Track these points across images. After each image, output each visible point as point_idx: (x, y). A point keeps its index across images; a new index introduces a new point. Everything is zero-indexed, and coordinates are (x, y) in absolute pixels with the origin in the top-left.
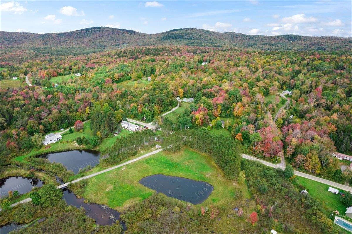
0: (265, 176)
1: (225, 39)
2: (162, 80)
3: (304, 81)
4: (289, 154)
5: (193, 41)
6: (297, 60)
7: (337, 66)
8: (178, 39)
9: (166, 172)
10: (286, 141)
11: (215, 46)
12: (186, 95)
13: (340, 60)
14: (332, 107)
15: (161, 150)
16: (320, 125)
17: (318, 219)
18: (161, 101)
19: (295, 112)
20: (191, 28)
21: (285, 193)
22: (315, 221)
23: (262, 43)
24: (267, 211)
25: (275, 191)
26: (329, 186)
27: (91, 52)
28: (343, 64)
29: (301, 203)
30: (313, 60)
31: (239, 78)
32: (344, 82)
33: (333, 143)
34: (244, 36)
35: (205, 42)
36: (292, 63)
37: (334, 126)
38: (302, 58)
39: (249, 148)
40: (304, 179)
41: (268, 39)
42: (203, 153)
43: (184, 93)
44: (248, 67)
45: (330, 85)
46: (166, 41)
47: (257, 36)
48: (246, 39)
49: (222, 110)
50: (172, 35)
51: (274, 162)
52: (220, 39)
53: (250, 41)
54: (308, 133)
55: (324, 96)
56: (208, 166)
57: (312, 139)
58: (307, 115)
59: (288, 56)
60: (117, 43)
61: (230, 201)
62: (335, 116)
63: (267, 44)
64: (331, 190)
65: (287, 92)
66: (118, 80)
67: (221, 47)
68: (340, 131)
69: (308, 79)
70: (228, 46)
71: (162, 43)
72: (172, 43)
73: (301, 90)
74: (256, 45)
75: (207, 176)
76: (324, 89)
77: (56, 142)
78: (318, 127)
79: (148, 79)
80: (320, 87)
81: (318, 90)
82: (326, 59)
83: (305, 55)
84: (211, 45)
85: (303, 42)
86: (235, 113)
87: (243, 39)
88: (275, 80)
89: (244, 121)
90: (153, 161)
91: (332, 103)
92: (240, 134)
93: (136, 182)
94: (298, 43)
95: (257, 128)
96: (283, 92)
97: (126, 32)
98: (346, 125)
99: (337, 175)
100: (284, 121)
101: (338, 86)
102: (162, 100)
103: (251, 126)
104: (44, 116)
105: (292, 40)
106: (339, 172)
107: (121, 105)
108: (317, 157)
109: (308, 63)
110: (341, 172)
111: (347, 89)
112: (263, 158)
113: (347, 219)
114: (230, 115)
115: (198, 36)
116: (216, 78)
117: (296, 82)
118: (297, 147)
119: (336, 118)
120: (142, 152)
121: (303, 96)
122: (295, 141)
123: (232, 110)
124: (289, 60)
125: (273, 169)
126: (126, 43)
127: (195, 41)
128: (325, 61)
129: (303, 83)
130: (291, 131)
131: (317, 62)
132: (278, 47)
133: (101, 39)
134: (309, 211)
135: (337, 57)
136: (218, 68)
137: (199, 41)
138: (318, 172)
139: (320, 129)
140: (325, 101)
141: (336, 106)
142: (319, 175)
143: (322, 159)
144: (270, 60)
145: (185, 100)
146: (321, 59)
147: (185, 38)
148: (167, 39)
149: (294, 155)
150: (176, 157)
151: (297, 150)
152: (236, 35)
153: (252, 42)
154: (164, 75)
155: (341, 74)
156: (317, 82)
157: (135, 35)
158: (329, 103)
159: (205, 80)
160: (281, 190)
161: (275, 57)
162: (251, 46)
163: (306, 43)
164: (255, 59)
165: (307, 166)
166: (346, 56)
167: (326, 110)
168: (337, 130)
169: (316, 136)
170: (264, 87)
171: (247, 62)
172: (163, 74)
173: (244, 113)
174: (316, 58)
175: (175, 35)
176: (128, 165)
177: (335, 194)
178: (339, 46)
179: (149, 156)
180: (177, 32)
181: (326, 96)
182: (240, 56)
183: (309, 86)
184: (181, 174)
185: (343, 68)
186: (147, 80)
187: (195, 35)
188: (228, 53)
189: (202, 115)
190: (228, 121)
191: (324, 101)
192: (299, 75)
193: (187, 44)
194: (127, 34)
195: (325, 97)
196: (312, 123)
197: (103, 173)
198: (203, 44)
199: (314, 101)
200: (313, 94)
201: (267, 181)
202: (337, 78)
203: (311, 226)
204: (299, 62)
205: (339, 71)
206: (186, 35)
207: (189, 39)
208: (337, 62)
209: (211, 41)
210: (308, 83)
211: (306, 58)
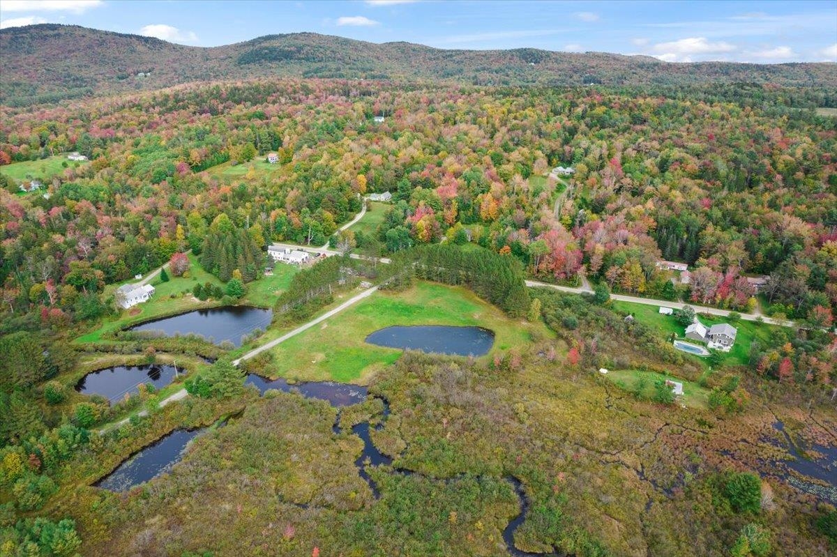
0: (567, 304)
1: (389, 58)
2: (312, 158)
3: (589, 148)
4: (595, 270)
5: (319, 65)
6: (564, 107)
7: (633, 118)
8: (281, 60)
9: (403, 321)
10: (585, 249)
11: (373, 77)
12: (374, 186)
13: (636, 106)
14: (642, 191)
15: (375, 288)
16: (633, 220)
17: (656, 346)
18: (333, 202)
19: (584, 204)
20: (305, 33)
21: (604, 322)
22: (652, 349)
23: (473, 68)
24: (587, 348)
25: (588, 323)
26: (659, 307)
27: (63, 98)
28: (643, 114)
29: (628, 332)
30: (592, 106)
31: (469, 148)
32: (652, 147)
33: (656, 244)
34: (432, 51)
35: (348, 66)
36: (556, 113)
37: (652, 220)
38: (571, 102)
39: (528, 268)
40: (624, 302)
41: (484, 59)
42: (452, 285)
43: (368, 185)
44: (475, 124)
45: (631, 152)
46: (251, 65)
47: (459, 51)
48: (438, 59)
49: (458, 210)
50: (266, 51)
51: (572, 286)
52: (378, 58)
53: (448, 63)
54: (617, 233)
55: (626, 173)
56: (471, 304)
57: (625, 242)
58: (609, 206)
59: (545, 99)
60: (119, 70)
61: (528, 346)
62: (650, 204)
63: (484, 69)
64: (662, 311)
65: (560, 169)
66: (200, 165)
67: (387, 78)
68: (661, 227)
69: (593, 143)
70: (402, 76)
71: (243, 71)
72: (268, 70)
73: (588, 165)
74: (461, 71)
75: (476, 317)
76: (624, 160)
77: (148, 301)
78: (631, 223)
79: (270, 159)
80: (618, 157)
81: (614, 163)
82: (613, 104)
83: (576, 97)
84: (364, 75)
85: (556, 65)
86: (483, 215)
87: (430, 59)
88: (537, 147)
89: (507, 226)
90: (370, 308)
91: (641, 185)
92: (506, 247)
93: (360, 342)
94: (546, 67)
95: (534, 235)
96: (553, 170)
97: (137, 42)
98: (669, 217)
99: (668, 290)
100: (573, 220)
101: (643, 154)
102: (335, 200)
103: (522, 231)
104: (86, 253)
105: (534, 61)
106: (669, 285)
107: (248, 216)
108: (638, 266)
109: (585, 112)
110: (672, 285)
111: (659, 159)
112: (555, 281)
113: (688, 341)
114: (474, 219)
115: (328, 52)
116: (424, 149)
117: (573, 149)
118: (606, 258)
119: (653, 208)
120: (340, 297)
121: (594, 174)
122: (600, 249)
123: (477, 208)
124: (549, 106)
125: (576, 294)
126: (146, 72)
127: (323, 64)
128: (612, 107)
129: (587, 151)
130: (590, 234)
131: (599, 110)
132: (508, 76)
133: (68, 60)
134: (643, 339)
135: (630, 99)
136: (418, 129)
137: (333, 65)
138: (641, 289)
139: (634, 226)
140: (630, 182)
141: (649, 189)
142: (642, 295)
143: (646, 268)
144: (513, 108)
145: (374, 197)
146: (604, 104)
147: (299, 59)
148: (254, 61)
149: (602, 270)
150: (409, 297)
151: (607, 261)
152: (414, 50)
153: (451, 66)
154: (310, 147)
155: (644, 133)
156: (609, 149)
157: (165, 51)
158: (637, 183)
159: (404, 155)
160: (597, 320)
161: (521, 100)
162: (452, 75)
163: (561, 66)
164: (485, 106)
165: (625, 283)
166: (645, 98)
167: (633, 196)
168: (657, 226)
169: (631, 236)
170: (520, 162)
171: (471, 114)
172: (306, 145)
173: (501, 211)
174: (596, 102)
175: (272, 50)
176: (328, 320)
177: (668, 315)
178: (622, 76)
179: (359, 301)
180: (276, 44)
181: (630, 172)
182: (451, 102)
183: (597, 157)
184: (432, 321)
185: (644, 121)
186: (267, 161)
187: (322, 50)
188: (424, 95)
189: (428, 222)
190: (478, 229)
191: (628, 180)
192: (576, 136)
193: (306, 73)
194: (140, 48)
195: (629, 175)
196: (620, 218)
197: (290, 338)
198: (344, 73)
199: (614, 181)
200: (608, 170)
201: (573, 311)
202: (640, 140)
203: (647, 356)
204: (567, 111)
205: (638, 127)
206: (299, 50)
207: (307, 59)
208: (631, 109)
209: (359, 64)
210: (595, 152)
211: (578, 103)
